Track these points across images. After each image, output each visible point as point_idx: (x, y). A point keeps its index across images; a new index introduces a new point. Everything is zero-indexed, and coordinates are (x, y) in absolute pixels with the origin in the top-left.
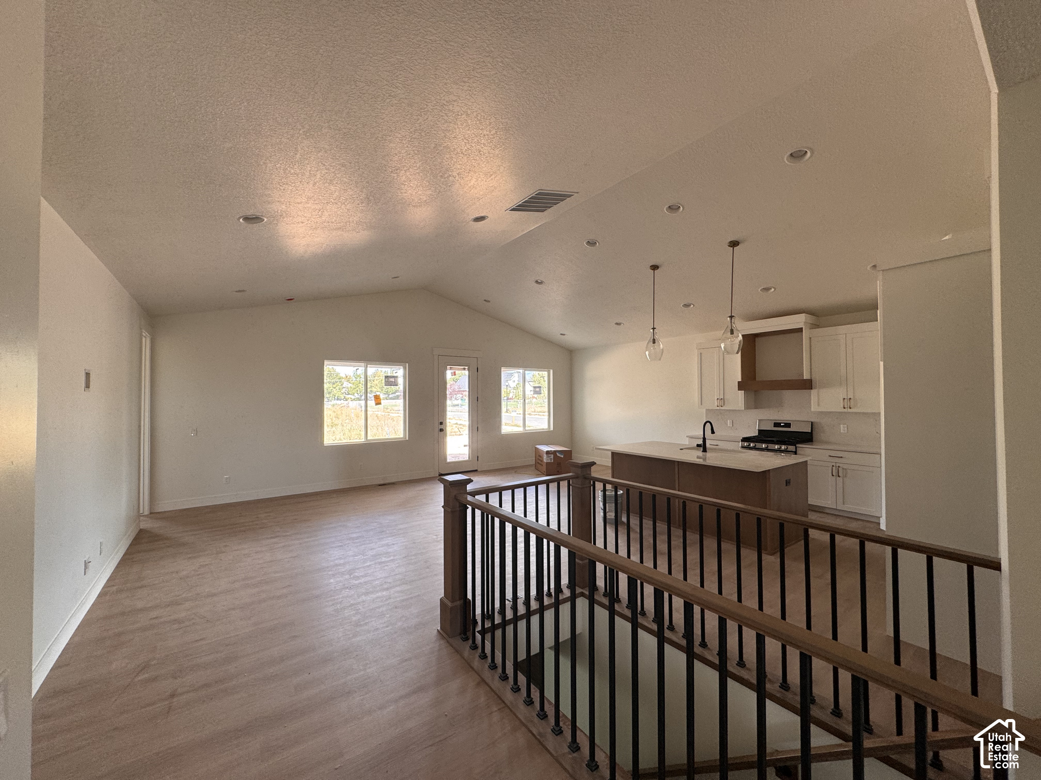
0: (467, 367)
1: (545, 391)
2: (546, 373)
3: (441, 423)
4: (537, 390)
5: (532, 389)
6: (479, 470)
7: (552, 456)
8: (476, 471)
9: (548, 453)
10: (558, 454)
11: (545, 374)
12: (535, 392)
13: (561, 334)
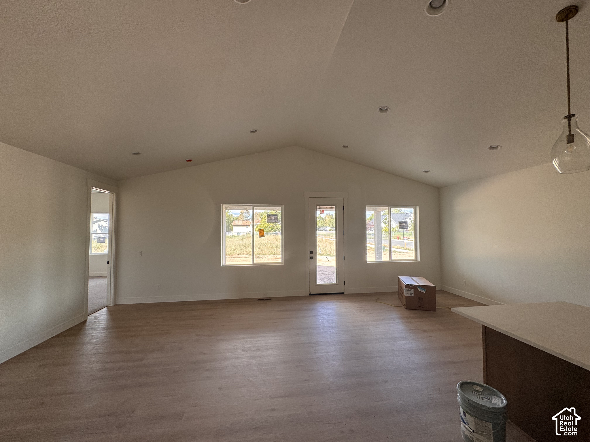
0: (334, 207)
1: (411, 227)
2: (413, 209)
3: (312, 252)
4: (403, 225)
5: (398, 225)
6: (345, 293)
7: (413, 290)
8: (343, 293)
9: (408, 286)
10: (419, 289)
11: (411, 210)
12: (401, 227)
13: (425, 171)
